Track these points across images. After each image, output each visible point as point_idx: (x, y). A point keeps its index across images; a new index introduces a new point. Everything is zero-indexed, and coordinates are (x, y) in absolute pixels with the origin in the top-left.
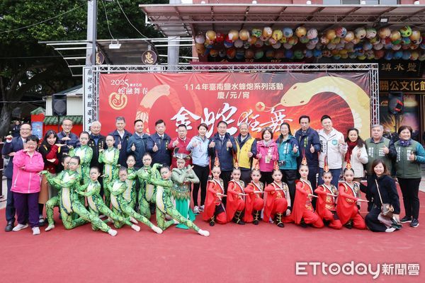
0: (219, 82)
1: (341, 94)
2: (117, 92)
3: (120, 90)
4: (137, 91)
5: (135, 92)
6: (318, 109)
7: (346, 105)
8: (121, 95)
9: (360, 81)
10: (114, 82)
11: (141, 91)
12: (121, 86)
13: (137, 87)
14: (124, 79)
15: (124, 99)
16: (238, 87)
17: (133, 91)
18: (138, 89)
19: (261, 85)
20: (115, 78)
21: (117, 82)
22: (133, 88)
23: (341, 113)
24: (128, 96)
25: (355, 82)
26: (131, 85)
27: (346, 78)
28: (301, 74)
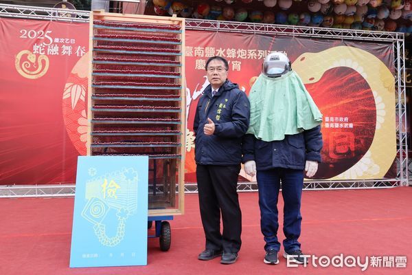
0: (198, 44)
1: (360, 70)
2: (32, 50)
3: (36, 47)
4: (67, 50)
5: (64, 52)
6: (332, 89)
7: (366, 86)
8: (38, 55)
9: (383, 55)
10: (25, 34)
11: (74, 51)
12: (38, 41)
13: (66, 45)
14: (44, 30)
15: (43, 62)
16: (225, 53)
17: (60, 50)
18: (69, 48)
19: (257, 53)
20: (28, 27)
21: (32, 34)
22: (60, 45)
23: (360, 96)
24: (49, 57)
25: (377, 55)
26: (57, 40)
27: (366, 50)
28: (311, 40)
